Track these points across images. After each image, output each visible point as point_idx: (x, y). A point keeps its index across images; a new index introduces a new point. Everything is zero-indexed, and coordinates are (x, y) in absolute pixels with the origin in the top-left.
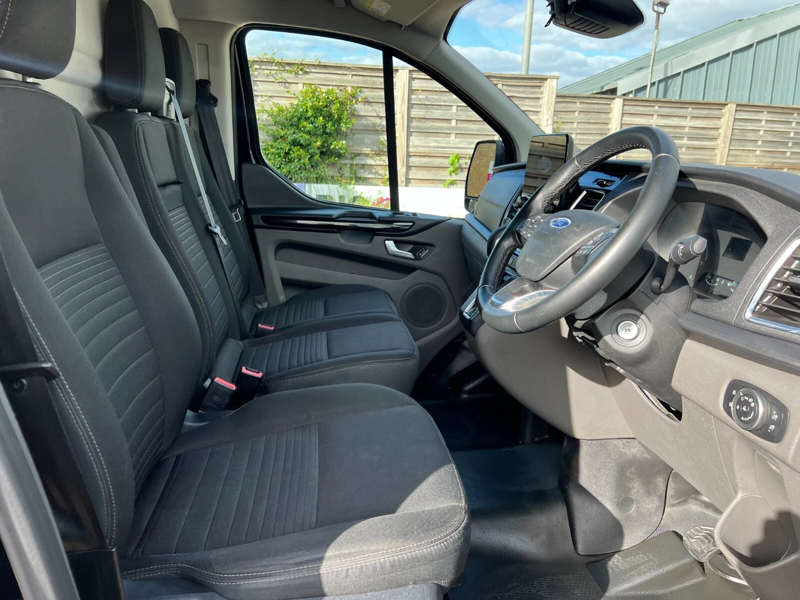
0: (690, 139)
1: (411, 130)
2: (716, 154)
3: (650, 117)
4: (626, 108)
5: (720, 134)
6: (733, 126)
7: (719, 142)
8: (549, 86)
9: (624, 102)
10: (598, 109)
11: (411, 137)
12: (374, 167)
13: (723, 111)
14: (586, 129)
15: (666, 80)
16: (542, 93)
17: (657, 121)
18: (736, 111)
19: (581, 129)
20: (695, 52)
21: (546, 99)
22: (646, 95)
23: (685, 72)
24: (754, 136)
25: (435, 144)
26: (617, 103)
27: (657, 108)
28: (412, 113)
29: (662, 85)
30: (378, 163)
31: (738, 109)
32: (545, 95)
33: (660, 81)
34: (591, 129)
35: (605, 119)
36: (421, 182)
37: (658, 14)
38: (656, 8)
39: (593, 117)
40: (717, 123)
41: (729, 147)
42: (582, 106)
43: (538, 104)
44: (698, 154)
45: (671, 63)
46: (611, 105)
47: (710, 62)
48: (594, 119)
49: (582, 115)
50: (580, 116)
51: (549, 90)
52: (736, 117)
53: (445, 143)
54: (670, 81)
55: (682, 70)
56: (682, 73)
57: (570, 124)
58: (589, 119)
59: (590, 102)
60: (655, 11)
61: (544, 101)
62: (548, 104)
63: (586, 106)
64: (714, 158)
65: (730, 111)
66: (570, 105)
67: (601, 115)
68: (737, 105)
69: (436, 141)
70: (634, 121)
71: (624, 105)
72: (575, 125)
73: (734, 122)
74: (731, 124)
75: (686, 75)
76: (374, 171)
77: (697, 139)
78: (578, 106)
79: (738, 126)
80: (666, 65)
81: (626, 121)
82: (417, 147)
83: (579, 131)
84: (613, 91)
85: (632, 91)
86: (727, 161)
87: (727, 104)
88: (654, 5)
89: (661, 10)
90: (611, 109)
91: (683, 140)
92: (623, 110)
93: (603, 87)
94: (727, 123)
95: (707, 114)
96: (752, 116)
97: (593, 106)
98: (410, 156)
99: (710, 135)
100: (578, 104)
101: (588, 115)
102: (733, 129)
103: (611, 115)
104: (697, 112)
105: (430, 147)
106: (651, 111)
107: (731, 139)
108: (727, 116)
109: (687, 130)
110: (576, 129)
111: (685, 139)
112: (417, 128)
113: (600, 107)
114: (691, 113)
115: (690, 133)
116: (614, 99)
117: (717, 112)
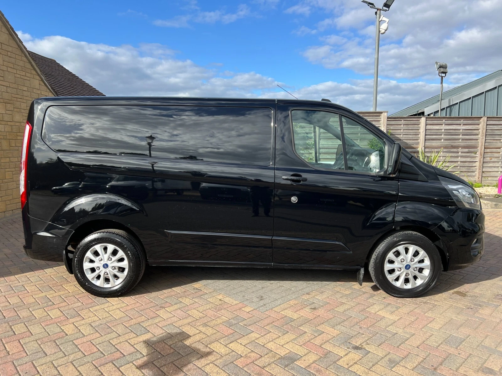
0: (463, 135)
1: (320, 138)
2: (479, 142)
3: (440, 125)
4: (427, 121)
5: (480, 132)
6: (486, 128)
7: (479, 136)
8: (384, 116)
9: (426, 119)
10: (413, 123)
11: (320, 141)
12: (304, 154)
13: (480, 121)
14: (408, 132)
15: (450, 106)
16: (380, 119)
17: (445, 127)
18: (487, 120)
19: (405, 132)
20: (465, 93)
21: (382, 121)
22: (439, 115)
23: (460, 102)
24: (498, 132)
25: (332, 143)
26: (423, 120)
27: (444, 121)
28: (321, 131)
29: (448, 109)
30: (306, 152)
31: (488, 119)
32: (382, 119)
33: (447, 107)
34: (410, 132)
35: (418, 128)
36: (325, 159)
37: (442, 77)
38: (440, 74)
39: (411, 127)
40: (478, 126)
41: (485, 138)
42: (405, 122)
43: (379, 123)
44: (469, 143)
45: (452, 98)
46: (420, 121)
47: (473, 97)
48: (411, 128)
49: (405, 126)
50: (404, 126)
51: (384, 117)
52: (488, 123)
53: (336, 143)
54: (452, 107)
55: (458, 101)
56: (458, 103)
57: (400, 130)
58: (409, 128)
59: (409, 120)
60: (440, 76)
61: (382, 122)
62: (383, 123)
63: (406, 122)
64: (478, 144)
65: (483, 120)
66: (398, 122)
67: (415, 125)
68: (487, 118)
69: (332, 142)
70: (433, 127)
71: (426, 120)
72: (402, 131)
73: (486, 126)
74: (485, 127)
75: (461, 104)
76: (304, 155)
77: (467, 135)
78: (403, 122)
79: (489, 128)
80: (449, 100)
81: (428, 128)
82: (323, 145)
83: (404, 134)
84: (423, 113)
85: (432, 113)
86: (485, 145)
87: (482, 118)
88: (439, 73)
89: (443, 75)
90: (420, 123)
91: (460, 136)
92: (426, 123)
93: (418, 111)
94: (483, 127)
95: (471, 123)
96: (496, 122)
97: (410, 122)
98: (320, 149)
99: (474, 133)
100: (403, 121)
101: (408, 126)
102: (486, 129)
103: (420, 126)
104: (466, 122)
105: (329, 145)
106: (441, 123)
107: (486, 135)
108: (483, 123)
109: (461, 131)
110: (402, 132)
111: (461, 135)
112: (323, 136)
113: (414, 122)
114: (462, 123)
115: (463, 132)
116: (421, 118)
117: (477, 122)
